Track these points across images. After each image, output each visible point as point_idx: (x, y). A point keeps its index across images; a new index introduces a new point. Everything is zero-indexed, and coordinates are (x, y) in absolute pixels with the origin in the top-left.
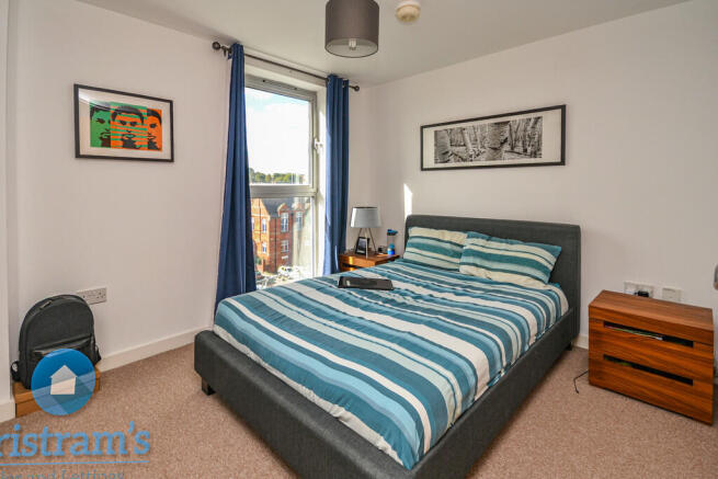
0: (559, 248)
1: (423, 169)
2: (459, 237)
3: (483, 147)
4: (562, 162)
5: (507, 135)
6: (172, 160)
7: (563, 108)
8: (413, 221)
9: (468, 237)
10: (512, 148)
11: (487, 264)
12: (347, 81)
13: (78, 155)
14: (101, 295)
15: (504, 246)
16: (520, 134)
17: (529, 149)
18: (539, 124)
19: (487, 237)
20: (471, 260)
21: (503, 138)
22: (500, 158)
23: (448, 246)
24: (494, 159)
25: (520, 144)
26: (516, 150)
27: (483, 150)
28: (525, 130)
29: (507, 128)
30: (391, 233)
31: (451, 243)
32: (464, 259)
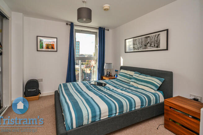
0: (163, 79)
1: (125, 52)
2: (132, 73)
3: (142, 45)
4: (167, 49)
5: (149, 41)
6: (57, 51)
7: (167, 30)
8: (122, 68)
9: (135, 73)
10: (151, 45)
11: (138, 82)
12: (105, 28)
13: (37, 51)
14: (42, 80)
15: (144, 77)
16: (153, 40)
17: (156, 45)
18: (159, 36)
19: (140, 73)
20: (133, 80)
21: (147, 42)
22: (147, 48)
23: (128, 76)
24: (145, 49)
25: (153, 43)
26: (152, 46)
27: (142, 46)
28: (155, 39)
29: (149, 38)
30: (116, 71)
31: (129, 75)
32: (132, 80)
